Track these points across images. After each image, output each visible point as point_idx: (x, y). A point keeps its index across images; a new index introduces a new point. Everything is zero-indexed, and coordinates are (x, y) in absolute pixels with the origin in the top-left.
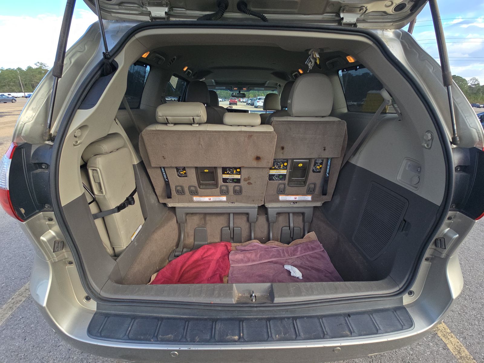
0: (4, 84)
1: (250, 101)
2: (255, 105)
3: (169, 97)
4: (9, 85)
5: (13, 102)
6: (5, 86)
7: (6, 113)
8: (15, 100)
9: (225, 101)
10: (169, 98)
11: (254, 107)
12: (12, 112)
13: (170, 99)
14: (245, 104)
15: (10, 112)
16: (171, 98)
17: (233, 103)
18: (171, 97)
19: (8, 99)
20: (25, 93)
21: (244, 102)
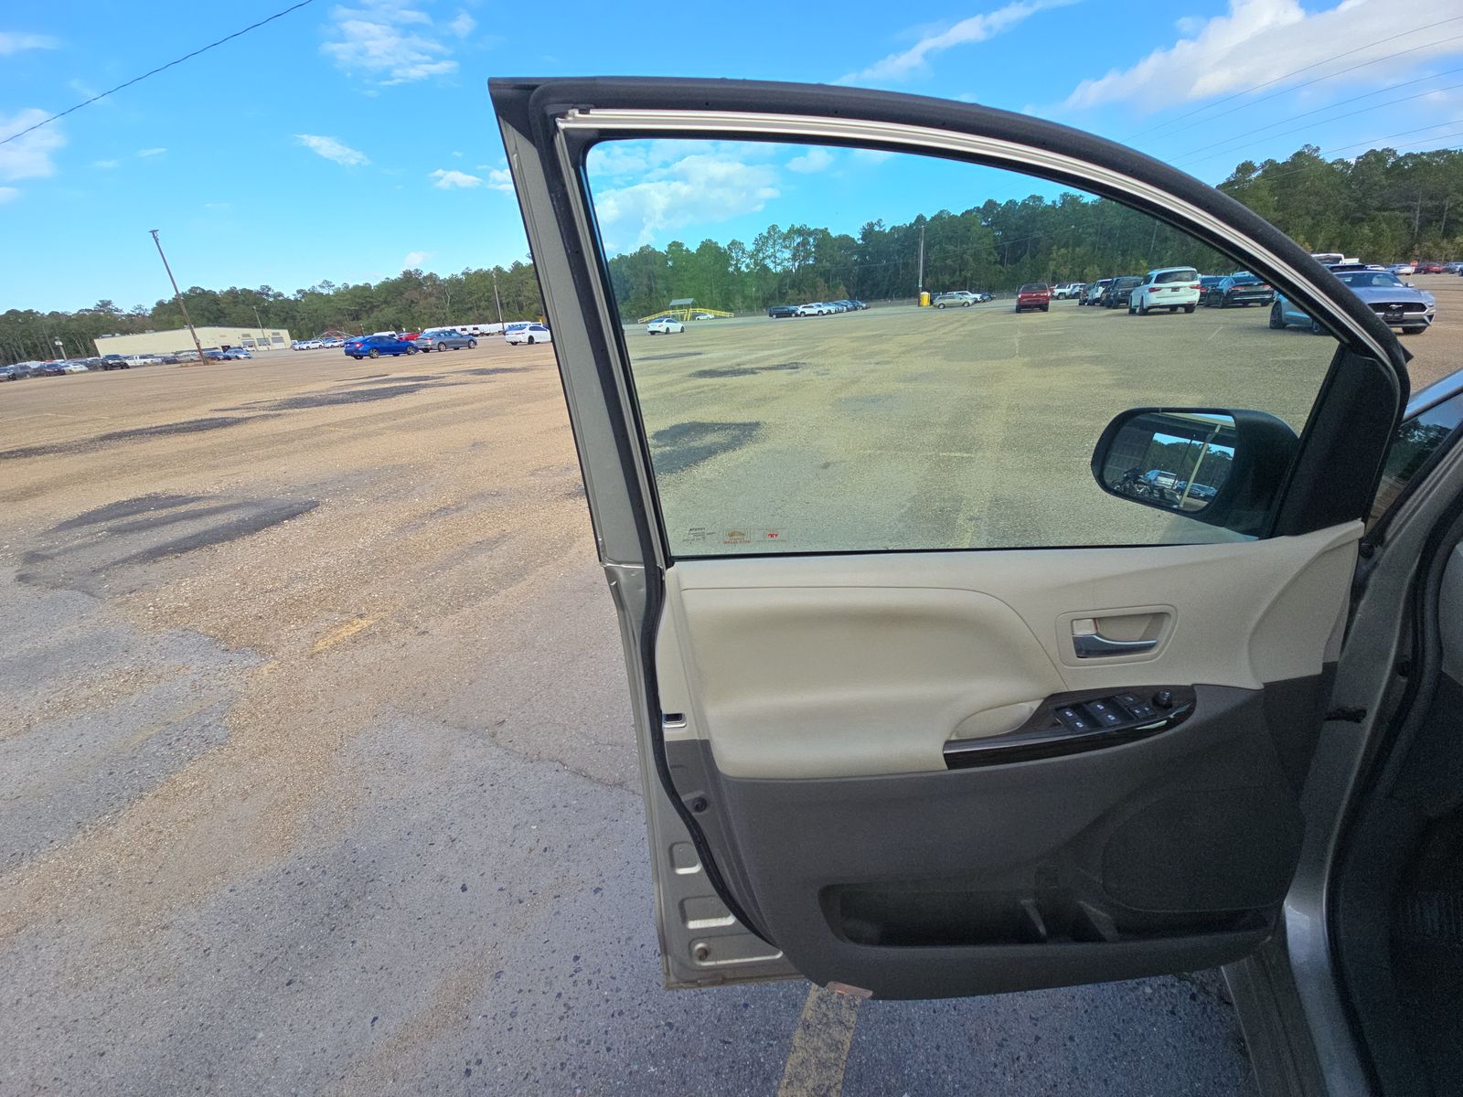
0: (469, 305)
1: (1101, 289)
2: (1135, 302)
3: (813, 305)
4: (478, 307)
5: (470, 348)
6: (471, 309)
7: (433, 378)
8: (475, 343)
9: (992, 299)
10: (812, 307)
11: (1127, 310)
12: (444, 377)
13: (815, 311)
14: (1077, 301)
15: (439, 378)
16: (820, 306)
17: (1034, 303)
18: (821, 304)
19: (461, 339)
20: (505, 324)
21: (1067, 298)
